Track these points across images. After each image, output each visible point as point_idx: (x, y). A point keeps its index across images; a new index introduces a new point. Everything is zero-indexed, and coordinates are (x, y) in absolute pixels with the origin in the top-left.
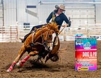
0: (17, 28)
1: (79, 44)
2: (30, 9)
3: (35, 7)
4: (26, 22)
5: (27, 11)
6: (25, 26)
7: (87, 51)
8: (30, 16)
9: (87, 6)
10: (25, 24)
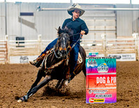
0: (6, 45)
1: (92, 66)
2: (25, 18)
3: (31, 14)
4: (19, 36)
5: (20, 20)
6: (18, 41)
7: (102, 76)
8: (24, 26)
9: (105, 14)
10: (17, 38)
